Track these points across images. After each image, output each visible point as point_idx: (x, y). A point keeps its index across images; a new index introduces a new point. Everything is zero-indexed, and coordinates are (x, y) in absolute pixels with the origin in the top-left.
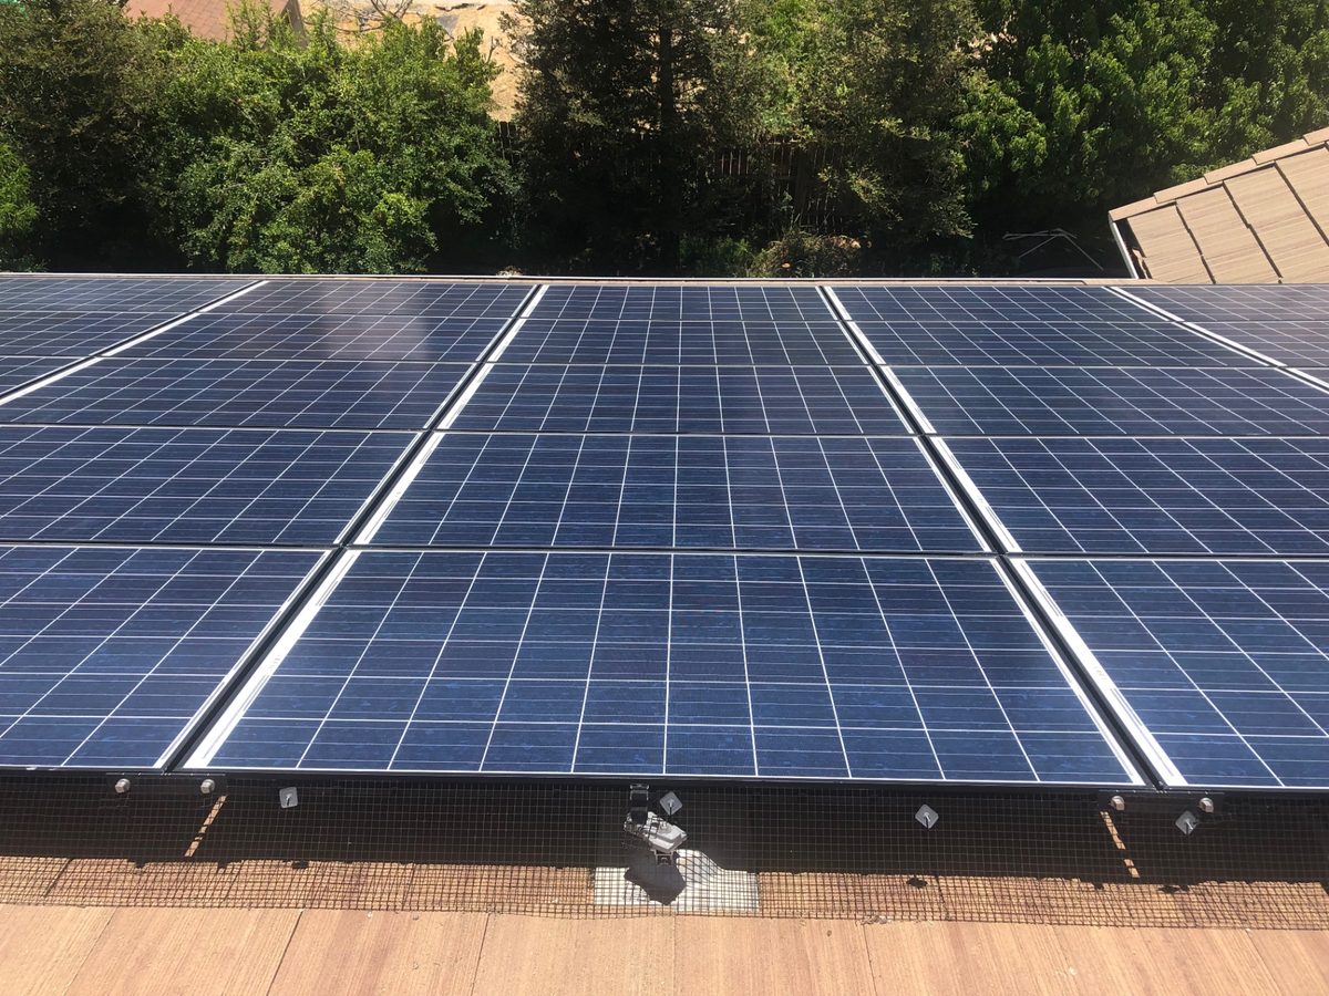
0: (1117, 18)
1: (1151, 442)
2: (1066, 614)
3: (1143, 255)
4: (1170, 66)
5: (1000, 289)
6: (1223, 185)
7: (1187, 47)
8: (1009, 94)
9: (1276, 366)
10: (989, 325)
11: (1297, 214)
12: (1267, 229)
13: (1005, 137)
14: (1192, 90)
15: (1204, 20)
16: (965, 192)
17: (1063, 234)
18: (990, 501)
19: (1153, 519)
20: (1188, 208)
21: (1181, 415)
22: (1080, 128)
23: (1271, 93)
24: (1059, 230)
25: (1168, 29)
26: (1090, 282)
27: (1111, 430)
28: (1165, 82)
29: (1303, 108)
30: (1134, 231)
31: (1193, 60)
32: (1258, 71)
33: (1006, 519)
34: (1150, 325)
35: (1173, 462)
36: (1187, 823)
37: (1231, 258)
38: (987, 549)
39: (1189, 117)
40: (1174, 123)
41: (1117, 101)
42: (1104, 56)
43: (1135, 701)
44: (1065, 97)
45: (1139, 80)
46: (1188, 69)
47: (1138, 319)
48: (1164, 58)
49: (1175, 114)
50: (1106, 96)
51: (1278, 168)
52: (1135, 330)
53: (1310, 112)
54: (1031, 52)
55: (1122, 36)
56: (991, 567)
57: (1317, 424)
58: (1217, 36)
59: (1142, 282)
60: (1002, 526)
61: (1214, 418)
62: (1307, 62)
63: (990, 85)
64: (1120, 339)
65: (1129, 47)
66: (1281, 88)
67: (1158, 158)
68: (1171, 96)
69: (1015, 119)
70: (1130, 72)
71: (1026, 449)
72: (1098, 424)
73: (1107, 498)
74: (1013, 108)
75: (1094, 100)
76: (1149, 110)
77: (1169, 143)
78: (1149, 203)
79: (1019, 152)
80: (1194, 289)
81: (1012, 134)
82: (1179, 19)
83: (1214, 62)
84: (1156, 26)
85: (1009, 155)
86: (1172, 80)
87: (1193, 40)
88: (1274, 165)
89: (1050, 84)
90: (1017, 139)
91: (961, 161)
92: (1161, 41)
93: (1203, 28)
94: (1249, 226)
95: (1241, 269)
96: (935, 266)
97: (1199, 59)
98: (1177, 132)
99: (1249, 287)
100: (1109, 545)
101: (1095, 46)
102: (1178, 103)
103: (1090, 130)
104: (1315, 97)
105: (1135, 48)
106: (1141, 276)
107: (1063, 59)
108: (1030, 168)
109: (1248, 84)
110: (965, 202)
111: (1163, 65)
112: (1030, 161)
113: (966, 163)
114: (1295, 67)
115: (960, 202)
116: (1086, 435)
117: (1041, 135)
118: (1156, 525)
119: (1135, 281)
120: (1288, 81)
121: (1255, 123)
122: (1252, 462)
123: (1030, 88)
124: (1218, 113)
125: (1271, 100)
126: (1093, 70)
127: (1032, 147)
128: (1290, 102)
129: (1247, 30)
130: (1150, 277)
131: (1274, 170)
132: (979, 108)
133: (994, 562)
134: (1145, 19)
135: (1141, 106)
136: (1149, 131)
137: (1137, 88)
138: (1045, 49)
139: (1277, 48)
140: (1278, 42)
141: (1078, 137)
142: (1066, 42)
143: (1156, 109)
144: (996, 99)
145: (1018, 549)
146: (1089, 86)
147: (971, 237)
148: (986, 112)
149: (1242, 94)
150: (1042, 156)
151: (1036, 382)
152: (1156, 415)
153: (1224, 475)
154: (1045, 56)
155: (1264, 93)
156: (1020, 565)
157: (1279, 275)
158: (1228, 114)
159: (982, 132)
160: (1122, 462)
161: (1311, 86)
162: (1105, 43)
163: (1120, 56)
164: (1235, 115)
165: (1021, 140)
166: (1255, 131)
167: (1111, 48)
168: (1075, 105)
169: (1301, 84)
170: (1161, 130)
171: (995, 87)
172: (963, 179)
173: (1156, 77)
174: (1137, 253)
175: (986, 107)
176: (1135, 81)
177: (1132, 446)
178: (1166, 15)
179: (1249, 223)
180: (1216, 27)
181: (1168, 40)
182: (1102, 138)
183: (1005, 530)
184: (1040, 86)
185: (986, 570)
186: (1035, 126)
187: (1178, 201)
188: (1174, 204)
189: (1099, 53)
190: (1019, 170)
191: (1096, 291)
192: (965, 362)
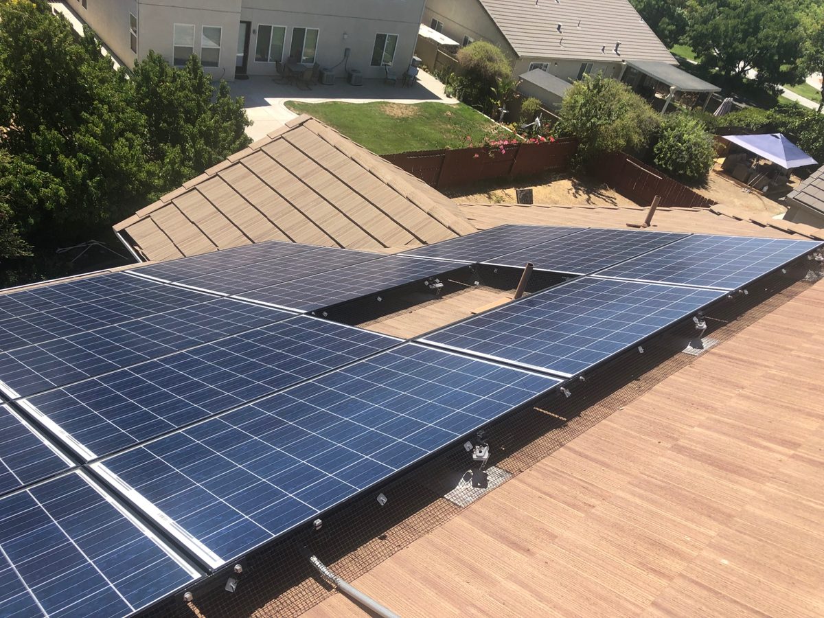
0: (85, 115)
1: (166, 358)
2: (133, 487)
3: (141, 248)
4: (127, 140)
5: (51, 287)
6: (172, 202)
7: (134, 129)
8: (28, 162)
9: (224, 296)
10: (48, 312)
11: (215, 213)
12: (203, 223)
13: (35, 190)
14: (144, 151)
15: (138, 114)
16: (17, 228)
17: (96, 243)
18: (69, 431)
19: (176, 405)
20: (158, 218)
21: (180, 338)
22: (84, 179)
23: (187, 149)
24: (92, 241)
25: (118, 120)
26: (114, 270)
27: (141, 359)
28: (127, 149)
29: (206, 156)
30: (131, 235)
31: (138, 135)
32: (177, 139)
33: (81, 439)
34: (152, 289)
35: (180, 367)
36: (231, 586)
37: (189, 241)
38: (72, 464)
39: (148, 166)
40: (139, 171)
41: (102, 161)
42: (84, 136)
43: (186, 525)
44: (67, 162)
45: (110, 148)
46: (138, 141)
47: (144, 287)
48: (122, 136)
49: (140, 166)
50: (94, 159)
51: (197, 190)
52: (144, 293)
53: (210, 158)
54: (34, 136)
55: (91, 124)
56: (77, 476)
57: (251, 323)
58: (148, 121)
59: (145, 264)
60: (81, 445)
61: (198, 334)
62: (200, 131)
63: (11, 158)
64: (136, 301)
65: (98, 131)
66: (191, 147)
67: (137, 190)
68: (133, 156)
69: (38, 178)
70: (104, 144)
71: (88, 388)
72: (132, 358)
73: (145, 402)
74: (34, 171)
75: (87, 162)
76: (123, 165)
77: (141, 182)
78: (134, 218)
79: (48, 198)
80: (173, 263)
81: (40, 187)
82: (123, 113)
83: (152, 136)
84: (110, 117)
85: (42, 201)
86: (131, 147)
87: (135, 124)
88: (195, 188)
89: (55, 155)
90: (43, 190)
91: (8, 209)
92: (116, 126)
93: (139, 119)
94: (193, 223)
95: (197, 247)
96: (12, 279)
97: (142, 135)
98: (143, 176)
99: (202, 256)
100: (152, 432)
101: (78, 131)
102: (138, 159)
103: (91, 180)
104: (210, 150)
105: (102, 130)
106: (144, 261)
107: (59, 140)
108: (59, 206)
109: (174, 146)
110: (20, 234)
111: (122, 140)
112: (57, 202)
113: (12, 209)
114: (195, 135)
115: (15, 234)
116: (126, 367)
117: (61, 186)
118: (178, 408)
119: (141, 264)
120: (194, 142)
121: (184, 166)
122: (223, 354)
123: (43, 158)
124: (163, 163)
125: (189, 153)
126: (80, 145)
127: (56, 194)
128: (198, 153)
129: (164, 118)
130: (149, 260)
131: (196, 191)
132: (10, 173)
133: (79, 472)
134: (102, 115)
135: (117, 163)
136: (127, 177)
137: (111, 153)
138: (44, 133)
139: (182, 126)
140: (182, 122)
141: (84, 185)
142: (58, 129)
143: (127, 164)
144: (21, 167)
145: (94, 456)
146: (81, 154)
147: (32, 255)
148: (16, 175)
149: (172, 152)
150: (65, 198)
151: (86, 342)
152: (166, 342)
153: (210, 366)
154: (45, 138)
155: (184, 150)
156: (98, 467)
157: (217, 246)
158: (168, 163)
159: (16, 188)
160: (150, 377)
161: (207, 143)
162: (83, 129)
163: (94, 135)
164: (172, 163)
165: (47, 190)
166: (186, 170)
167: (87, 131)
168: (76, 166)
169: (201, 144)
170: (134, 175)
171: (18, 160)
172: (13, 220)
173: (120, 147)
174: (137, 248)
175: (15, 172)
176: (108, 150)
177: (155, 365)
178: (114, 111)
179: (192, 220)
180: (146, 117)
181: (119, 125)
182: (100, 182)
183: (83, 446)
184: (49, 157)
185: (75, 480)
186: (53, 181)
187: (151, 215)
188: (149, 216)
189: (81, 135)
190: (52, 208)
191: (117, 276)
192: (34, 342)
